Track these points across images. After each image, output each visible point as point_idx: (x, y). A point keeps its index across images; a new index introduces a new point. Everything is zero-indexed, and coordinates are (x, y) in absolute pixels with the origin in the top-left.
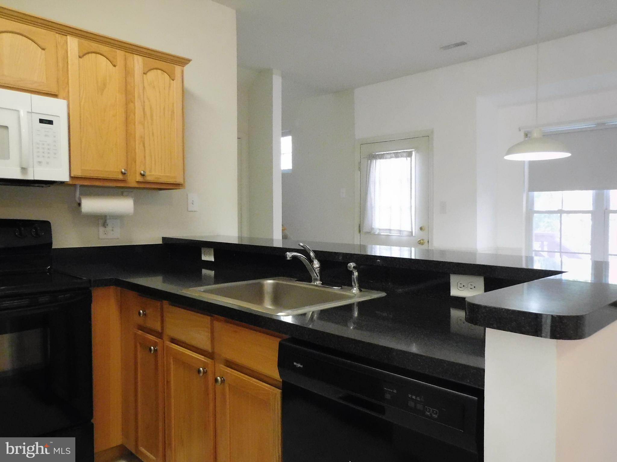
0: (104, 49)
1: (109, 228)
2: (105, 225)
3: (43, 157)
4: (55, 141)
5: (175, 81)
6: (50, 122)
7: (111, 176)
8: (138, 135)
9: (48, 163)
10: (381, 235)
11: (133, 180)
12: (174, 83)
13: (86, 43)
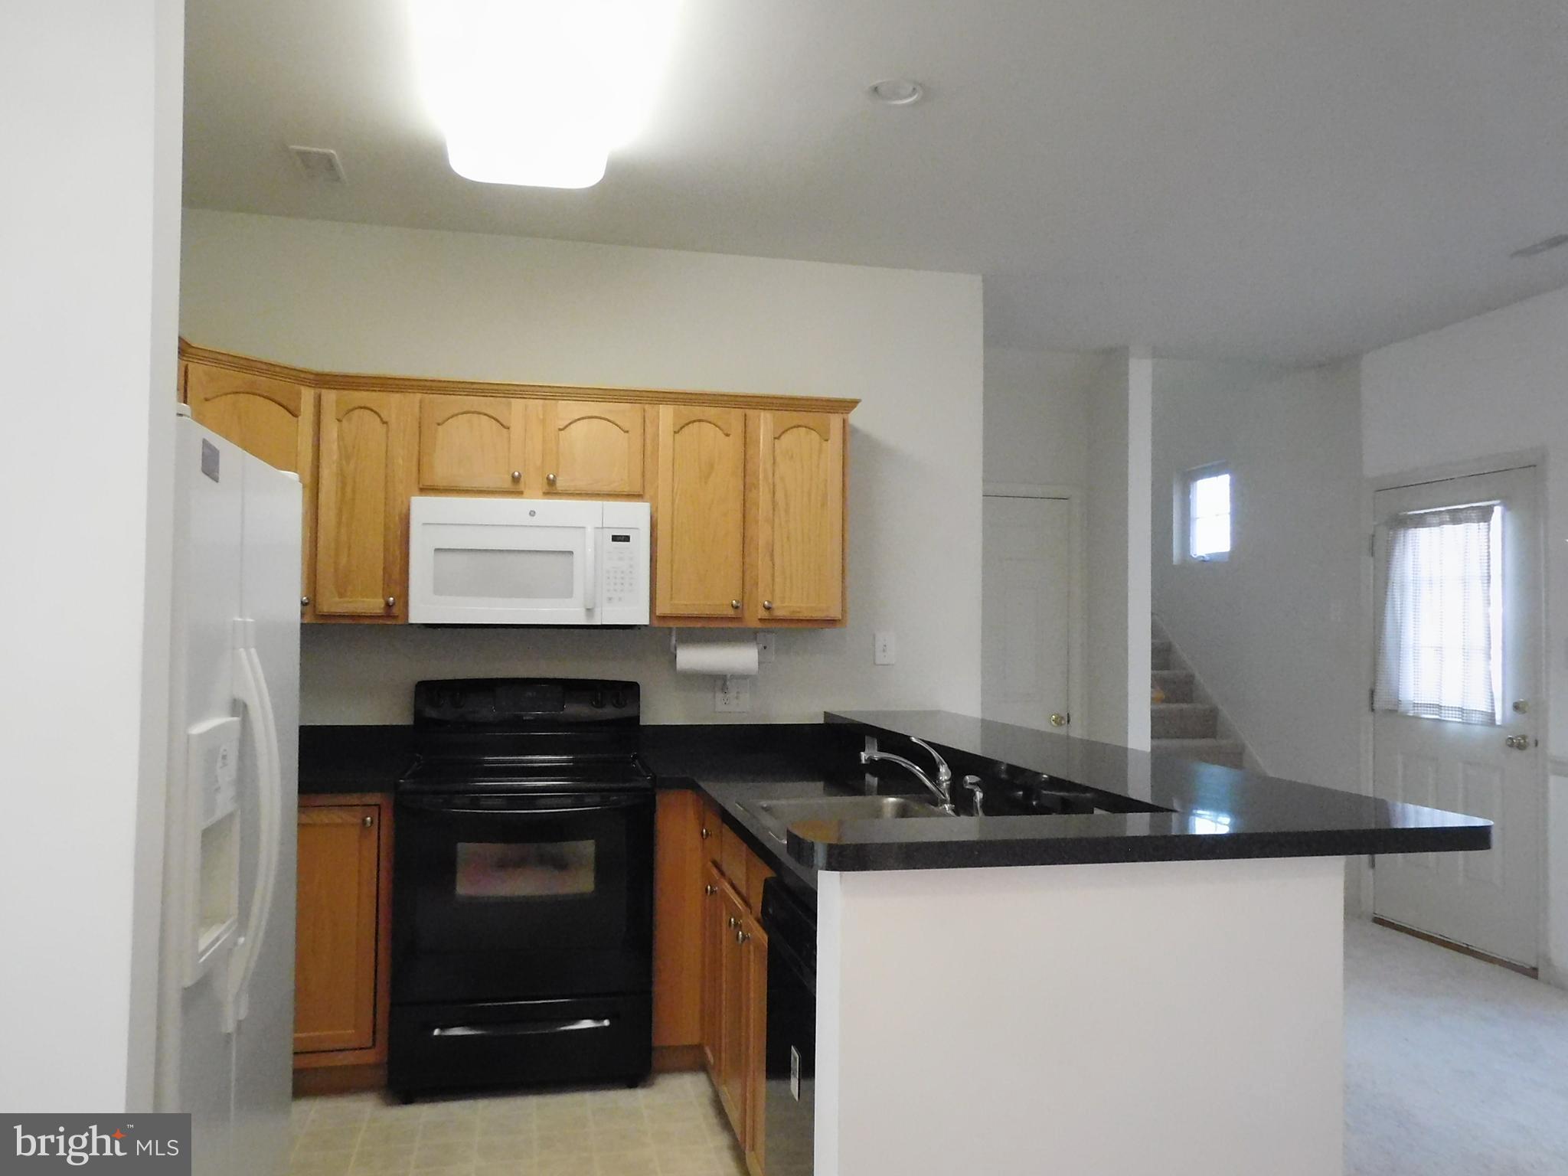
0: (712, 412)
1: (732, 694)
2: (724, 689)
3: (615, 590)
4: (631, 566)
5: (829, 441)
6: (627, 539)
7: (718, 612)
8: (761, 543)
9: (620, 599)
10: (1421, 718)
11: (754, 616)
12: (826, 445)
13: (684, 409)
